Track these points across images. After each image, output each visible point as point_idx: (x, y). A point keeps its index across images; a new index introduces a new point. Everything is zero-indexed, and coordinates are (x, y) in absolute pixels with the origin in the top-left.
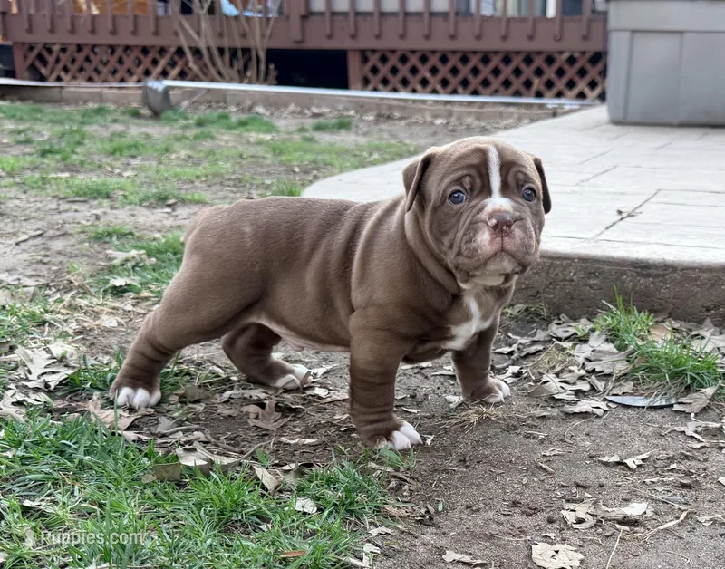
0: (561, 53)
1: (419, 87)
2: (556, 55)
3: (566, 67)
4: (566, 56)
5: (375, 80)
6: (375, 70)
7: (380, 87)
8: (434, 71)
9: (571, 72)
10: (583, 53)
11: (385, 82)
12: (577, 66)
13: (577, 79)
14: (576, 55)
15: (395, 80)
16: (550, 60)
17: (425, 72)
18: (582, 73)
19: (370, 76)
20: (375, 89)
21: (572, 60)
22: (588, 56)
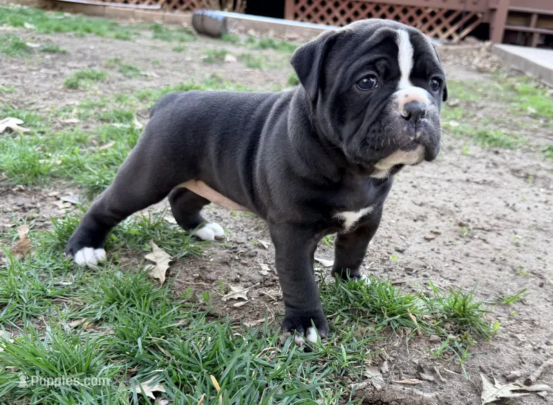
0: (426, 8)
1: (331, 22)
2: (423, 9)
3: (429, 17)
4: (429, 11)
5: (302, 15)
6: (303, 9)
7: (305, 20)
8: (343, 13)
9: (432, 21)
10: (440, 10)
11: (309, 17)
12: (436, 18)
13: (434, 25)
14: (436, 11)
15: (316, 17)
16: (419, 12)
17: (336, 13)
18: (439, 22)
19: (299, 12)
20: (302, 21)
21: (433, 14)
22: (444, 11)
